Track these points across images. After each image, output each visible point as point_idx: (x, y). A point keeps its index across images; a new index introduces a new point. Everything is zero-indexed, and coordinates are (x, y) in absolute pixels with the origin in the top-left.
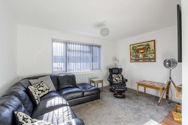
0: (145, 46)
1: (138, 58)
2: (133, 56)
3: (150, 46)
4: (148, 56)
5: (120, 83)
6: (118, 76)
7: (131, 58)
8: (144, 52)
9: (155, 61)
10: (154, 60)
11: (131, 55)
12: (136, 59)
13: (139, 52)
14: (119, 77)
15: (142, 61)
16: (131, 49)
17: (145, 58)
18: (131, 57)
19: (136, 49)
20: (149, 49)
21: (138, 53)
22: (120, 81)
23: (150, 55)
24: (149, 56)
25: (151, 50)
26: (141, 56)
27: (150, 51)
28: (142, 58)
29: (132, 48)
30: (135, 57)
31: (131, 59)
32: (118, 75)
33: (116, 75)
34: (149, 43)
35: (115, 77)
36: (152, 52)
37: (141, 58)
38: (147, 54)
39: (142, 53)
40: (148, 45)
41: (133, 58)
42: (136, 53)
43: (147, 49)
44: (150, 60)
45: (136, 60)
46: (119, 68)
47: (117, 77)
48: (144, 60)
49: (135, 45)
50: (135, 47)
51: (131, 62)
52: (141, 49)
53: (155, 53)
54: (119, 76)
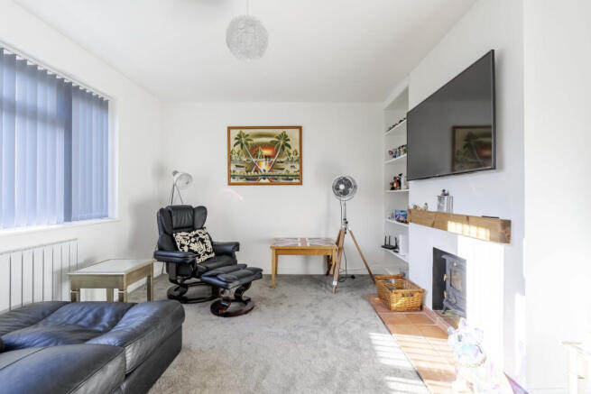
0: (277, 137)
1: (256, 174)
2: (237, 166)
3: (289, 140)
4: (283, 169)
5: (208, 259)
6: (197, 235)
7: (229, 171)
8: (273, 156)
9: (301, 184)
10: (297, 181)
11: (230, 160)
12: (249, 174)
13: (260, 154)
14: (202, 241)
15: (267, 181)
16: (233, 142)
17: (274, 173)
18: (233, 167)
19: (249, 142)
20: (287, 148)
21: (255, 155)
22: (208, 253)
23: (289, 165)
24: (287, 167)
25: (291, 151)
26: (264, 166)
27: (289, 154)
28: (267, 173)
29: (236, 139)
30: (243, 170)
31: (231, 176)
32: (194, 233)
33: (190, 235)
34: (288, 132)
35: (186, 243)
36: (296, 158)
37: (263, 173)
38: (282, 162)
39: (266, 157)
40: (285, 138)
41: (238, 171)
42: (247, 155)
43: (283, 147)
44: (288, 179)
45: (247, 179)
46: (194, 206)
47: (193, 240)
48: (273, 180)
49: (245, 131)
50: (247, 135)
51: (230, 184)
52: (265, 146)
53: (300, 161)
54: (201, 236)
